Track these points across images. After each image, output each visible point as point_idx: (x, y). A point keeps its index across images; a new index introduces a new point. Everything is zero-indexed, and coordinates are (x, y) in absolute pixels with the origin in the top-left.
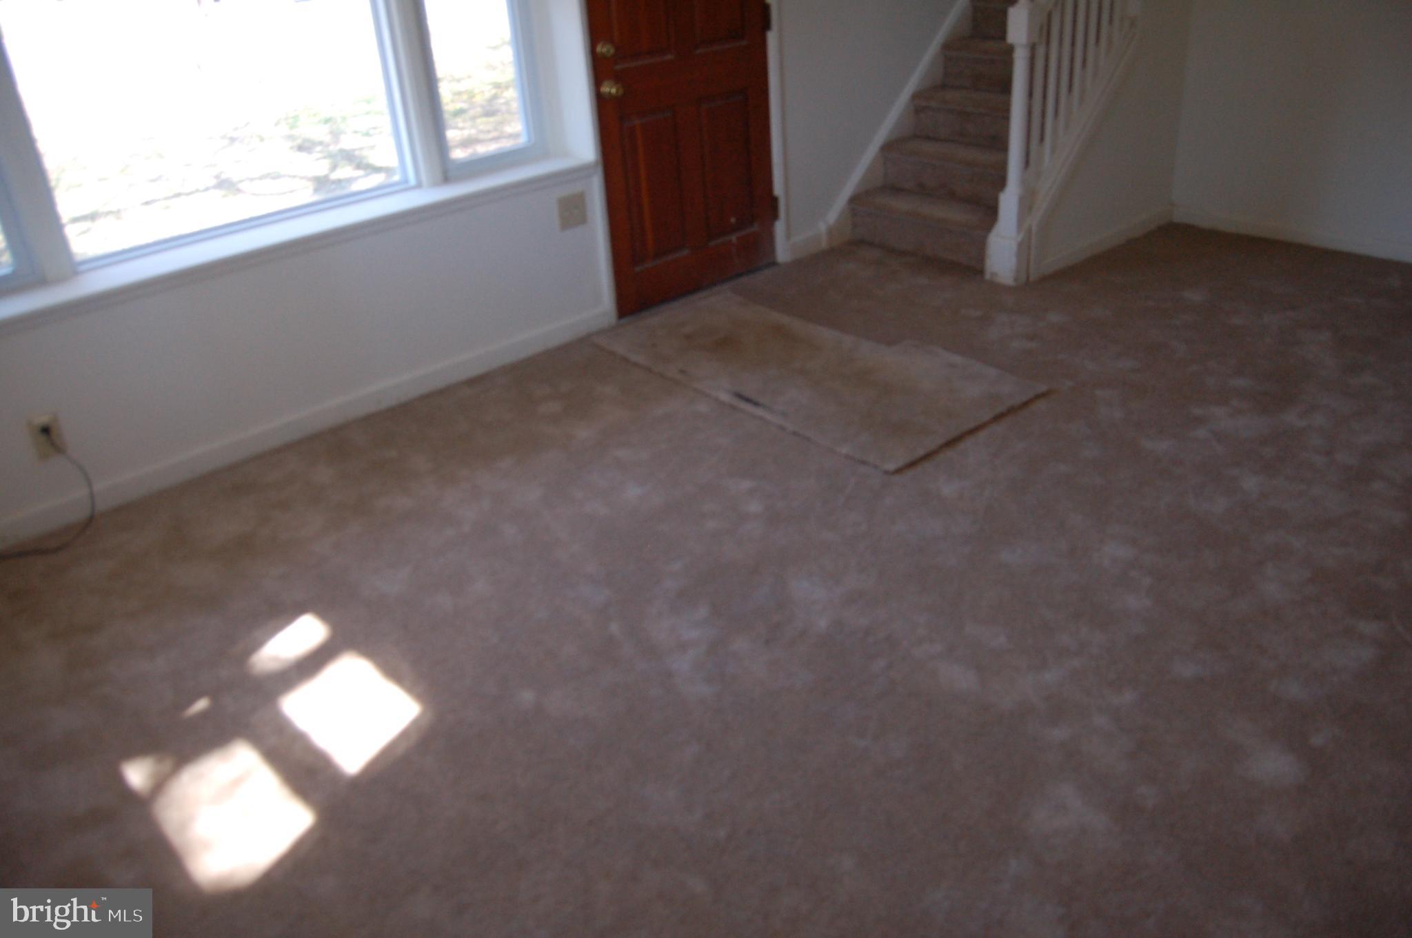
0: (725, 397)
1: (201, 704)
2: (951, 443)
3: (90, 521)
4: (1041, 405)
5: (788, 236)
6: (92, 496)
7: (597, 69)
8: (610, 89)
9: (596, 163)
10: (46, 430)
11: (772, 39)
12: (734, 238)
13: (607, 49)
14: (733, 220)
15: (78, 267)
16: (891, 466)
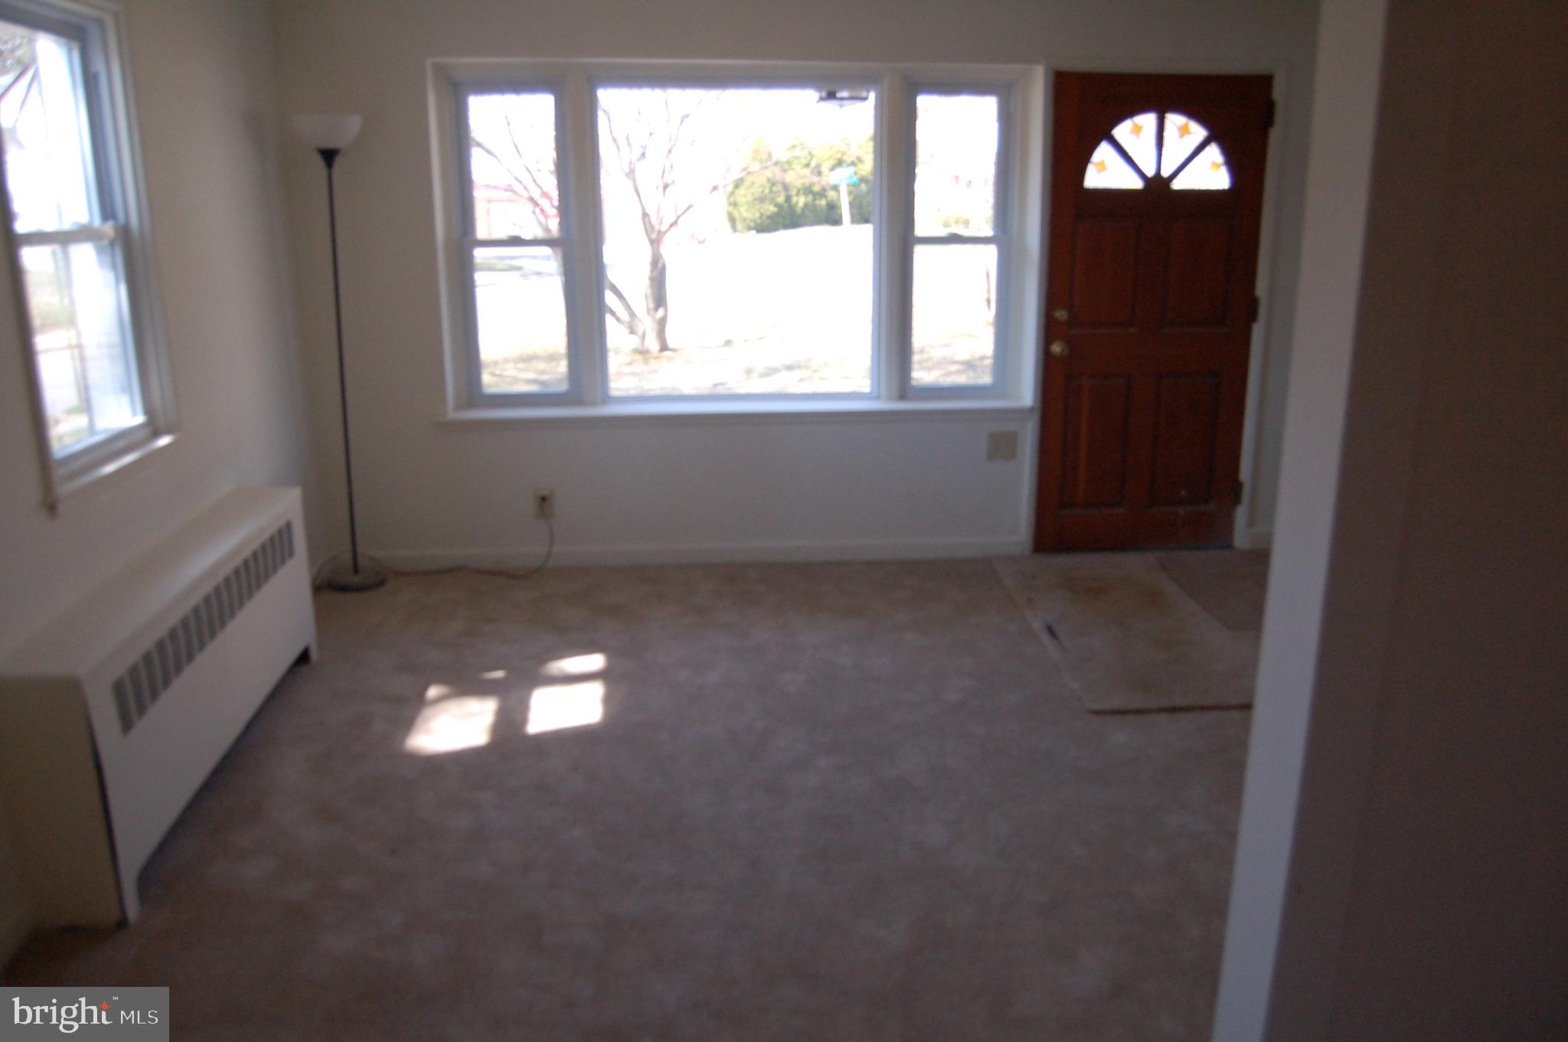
0: (1037, 625)
1: (499, 674)
2: (1172, 710)
3: (539, 569)
5: (1251, 523)
6: (549, 555)
7: (1050, 330)
8: (1056, 348)
9: (1031, 410)
10: (544, 499)
11: (1258, 331)
12: (1181, 511)
13: (1061, 314)
14: (1183, 493)
15: (607, 399)
16: (1096, 707)
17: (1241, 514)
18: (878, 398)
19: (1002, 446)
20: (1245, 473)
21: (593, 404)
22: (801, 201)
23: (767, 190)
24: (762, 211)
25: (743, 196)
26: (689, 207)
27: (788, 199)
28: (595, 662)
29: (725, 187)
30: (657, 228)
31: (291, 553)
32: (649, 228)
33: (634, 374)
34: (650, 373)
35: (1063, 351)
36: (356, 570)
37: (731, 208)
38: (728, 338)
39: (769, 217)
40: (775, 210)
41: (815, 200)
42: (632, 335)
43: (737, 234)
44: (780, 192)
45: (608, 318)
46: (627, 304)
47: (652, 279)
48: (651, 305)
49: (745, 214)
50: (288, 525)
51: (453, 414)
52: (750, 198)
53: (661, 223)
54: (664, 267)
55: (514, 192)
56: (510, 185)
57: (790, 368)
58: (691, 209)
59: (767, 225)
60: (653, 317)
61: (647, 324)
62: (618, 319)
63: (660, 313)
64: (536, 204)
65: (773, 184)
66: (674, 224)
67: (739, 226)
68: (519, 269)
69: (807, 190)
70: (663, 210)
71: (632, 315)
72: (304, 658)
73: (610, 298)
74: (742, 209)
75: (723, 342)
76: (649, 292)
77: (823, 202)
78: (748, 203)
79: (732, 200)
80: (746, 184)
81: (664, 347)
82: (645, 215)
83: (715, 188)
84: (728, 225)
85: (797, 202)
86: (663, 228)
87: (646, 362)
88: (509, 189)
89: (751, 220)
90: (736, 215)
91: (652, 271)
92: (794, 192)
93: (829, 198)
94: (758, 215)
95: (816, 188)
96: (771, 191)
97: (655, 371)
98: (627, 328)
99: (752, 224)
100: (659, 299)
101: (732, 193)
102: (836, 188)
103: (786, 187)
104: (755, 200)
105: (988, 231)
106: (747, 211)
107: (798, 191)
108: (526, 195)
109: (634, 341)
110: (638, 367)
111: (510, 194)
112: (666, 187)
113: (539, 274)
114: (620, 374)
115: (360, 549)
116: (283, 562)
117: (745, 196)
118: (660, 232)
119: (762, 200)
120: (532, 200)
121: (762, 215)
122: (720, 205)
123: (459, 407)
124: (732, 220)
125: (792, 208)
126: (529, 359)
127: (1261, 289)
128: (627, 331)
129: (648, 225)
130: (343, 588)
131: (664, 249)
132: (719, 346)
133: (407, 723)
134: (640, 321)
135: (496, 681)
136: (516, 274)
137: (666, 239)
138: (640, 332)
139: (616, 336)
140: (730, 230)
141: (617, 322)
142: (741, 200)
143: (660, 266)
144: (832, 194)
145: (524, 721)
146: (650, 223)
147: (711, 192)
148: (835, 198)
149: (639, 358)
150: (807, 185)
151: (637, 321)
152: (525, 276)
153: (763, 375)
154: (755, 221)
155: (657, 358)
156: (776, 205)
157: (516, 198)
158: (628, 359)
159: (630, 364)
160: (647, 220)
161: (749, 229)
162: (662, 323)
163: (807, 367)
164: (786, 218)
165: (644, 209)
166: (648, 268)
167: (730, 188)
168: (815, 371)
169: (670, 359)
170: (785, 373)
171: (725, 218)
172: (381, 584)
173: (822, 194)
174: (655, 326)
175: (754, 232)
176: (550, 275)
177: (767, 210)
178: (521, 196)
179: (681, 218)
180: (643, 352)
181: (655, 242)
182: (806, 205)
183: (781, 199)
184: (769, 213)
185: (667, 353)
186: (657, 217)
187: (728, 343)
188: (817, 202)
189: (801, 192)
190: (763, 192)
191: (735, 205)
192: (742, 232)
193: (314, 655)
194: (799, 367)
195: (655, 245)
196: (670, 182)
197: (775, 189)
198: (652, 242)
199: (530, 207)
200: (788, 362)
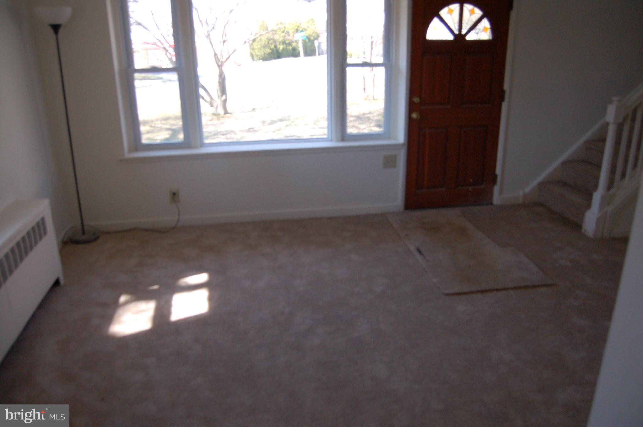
0: (412, 248)
1: (156, 287)
2: (483, 291)
3: (174, 228)
4: (543, 290)
5: (501, 193)
6: (178, 220)
7: (411, 107)
8: (414, 116)
9: (403, 144)
10: (174, 194)
11: (504, 106)
12: (470, 188)
13: (416, 100)
14: (471, 180)
15: (203, 145)
16: (447, 292)
17: (496, 189)
18: (331, 140)
19: (390, 162)
20: (498, 171)
21: (196, 147)
22: (281, 47)
23: (266, 43)
24: (265, 51)
25: (256, 45)
26: (235, 51)
27: (275, 47)
28: (203, 277)
29: (249, 42)
30: (221, 60)
31: (45, 233)
32: (217, 61)
33: (213, 125)
34: (220, 124)
35: (417, 117)
36: (84, 233)
37: (251, 51)
38: (253, 108)
39: (268, 54)
40: (270, 51)
41: (287, 46)
42: (212, 108)
43: (255, 62)
44: (272, 44)
45: (201, 100)
46: (209, 94)
47: (219, 82)
48: (220, 94)
49: (259, 53)
50: (43, 220)
51: (128, 155)
52: (259, 46)
53: (223, 58)
54: (224, 77)
55: (157, 45)
56: (155, 43)
57: (281, 120)
58: (235, 52)
59: (266, 58)
60: (221, 99)
61: (218, 102)
62: (206, 101)
63: (224, 97)
64: (167, 51)
65: (269, 40)
66: (228, 58)
67: (255, 59)
68: (161, 78)
69: (284, 43)
70: (223, 52)
71: (212, 98)
72: (57, 283)
73: (201, 92)
74: (256, 51)
75: (251, 110)
76: (218, 88)
77: (290, 48)
78: (259, 48)
79: (252, 47)
80: (257, 40)
81: (226, 112)
82: (215, 54)
83: (245, 42)
84: (250, 58)
85: (280, 48)
86: (224, 60)
87: (219, 119)
88: (155, 44)
89: (260, 56)
90: (254, 53)
91: (219, 79)
92: (278, 43)
93: (293, 46)
94: (263, 53)
95: (287, 42)
96: (268, 43)
97: (223, 123)
98: (209, 104)
99: (261, 58)
100: (223, 90)
101: (252, 44)
102: (297, 42)
103: (275, 41)
104: (262, 47)
105: (380, 60)
106: (258, 52)
107: (280, 43)
108: (162, 46)
109: (213, 110)
110: (215, 122)
111: (155, 46)
112: (224, 42)
113: (170, 80)
114: (207, 125)
115: (85, 223)
116: (41, 238)
117: (257, 45)
118: (222, 62)
119: (265, 47)
120: (164, 48)
121: (265, 54)
122: (246, 50)
123: (130, 151)
124: (252, 56)
125: (277, 51)
126: (167, 119)
127: (506, 87)
128: (209, 106)
129: (217, 58)
130: (77, 242)
131: (224, 69)
132: (250, 111)
133: (109, 319)
134: (215, 101)
135: (154, 291)
136: (160, 81)
137: (225, 64)
138: (215, 106)
139: (205, 108)
140: (251, 60)
141: (205, 102)
142: (256, 47)
143: (223, 77)
144: (294, 44)
145: (169, 313)
146: (218, 57)
147: (244, 44)
148: (295, 46)
149: (215, 117)
150: (283, 40)
151: (213, 101)
152: (164, 82)
153: (270, 124)
154: (262, 56)
155: (223, 117)
156: (271, 49)
157: (157, 48)
158: (210, 118)
159: (211, 120)
160: (216, 56)
161: (260, 59)
162: (225, 101)
163: (289, 120)
164: (276, 54)
165: (215, 52)
166: (218, 78)
167: (251, 42)
168: (293, 122)
169: (229, 117)
170: (279, 123)
171: (249, 55)
172: (97, 238)
173: (290, 44)
174: (222, 103)
175: (262, 61)
176: (175, 81)
177: (267, 51)
178: (159, 47)
179: (231, 56)
180: (216, 115)
181: (220, 66)
182: (283, 49)
183: (273, 47)
184: (268, 53)
185: (227, 115)
186: (221, 55)
187: (254, 110)
188: (288, 48)
189: (281, 43)
190: (265, 44)
191: (253, 49)
192: (256, 61)
193: (62, 281)
194: (285, 120)
195: (220, 68)
196: (226, 40)
197: (271, 42)
198: (219, 66)
199: (164, 52)
200: (280, 118)
